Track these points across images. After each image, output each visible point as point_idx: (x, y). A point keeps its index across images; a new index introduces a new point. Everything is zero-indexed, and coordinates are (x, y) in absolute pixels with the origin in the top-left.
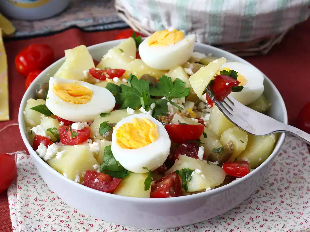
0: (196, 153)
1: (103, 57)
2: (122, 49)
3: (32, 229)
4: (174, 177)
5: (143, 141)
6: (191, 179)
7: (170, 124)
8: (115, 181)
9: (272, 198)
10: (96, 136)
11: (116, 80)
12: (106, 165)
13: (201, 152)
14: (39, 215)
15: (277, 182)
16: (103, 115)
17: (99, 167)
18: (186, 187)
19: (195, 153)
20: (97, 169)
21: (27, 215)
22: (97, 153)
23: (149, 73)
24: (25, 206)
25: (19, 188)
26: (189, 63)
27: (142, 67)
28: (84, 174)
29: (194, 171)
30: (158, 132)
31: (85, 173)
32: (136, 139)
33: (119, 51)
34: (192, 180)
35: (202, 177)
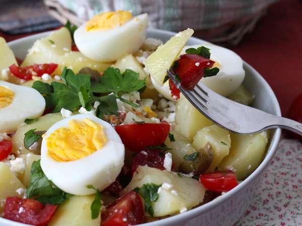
0: (162, 163)
1: (27, 53)
2: (52, 39)
4: (133, 197)
5: (86, 149)
6: (157, 198)
7: (123, 124)
8: (49, 209)
9: (268, 220)
10: (20, 150)
11: (45, 77)
12: (34, 187)
13: (168, 161)
15: (272, 198)
16: (28, 121)
17: (26, 191)
18: (150, 211)
19: (160, 163)
20: (23, 194)
22: (22, 173)
23: (90, 66)
26: (141, 51)
27: (80, 59)
28: (3, 202)
29: (161, 186)
30: (106, 134)
31: (5, 201)
32: (75, 148)
34: (159, 199)
35: (174, 195)
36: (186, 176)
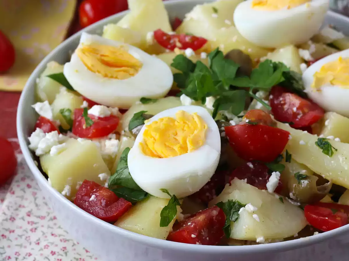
1: (185, 17)
2: (217, 7)
3: (4, 256)
4: (215, 213)
5: (176, 148)
6: (237, 219)
8: (122, 204)
10: (125, 131)
11: (189, 52)
12: (118, 176)
13: (273, 180)
14: (24, 237)
16: (144, 100)
17: (109, 177)
18: (228, 230)
20: (105, 181)
21: (7, 234)
22: (113, 157)
23: (243, 48)
24: (9, 220)
25: (12, 191)
26: (310, 42)
27: (235, 39)
28: (80, 184)
29: (244, 206)
30: (206, 137)
32: (167, 144)
33: (212, 11)
34: (239, 220)
35: (254, 219)
36: (291, 203)
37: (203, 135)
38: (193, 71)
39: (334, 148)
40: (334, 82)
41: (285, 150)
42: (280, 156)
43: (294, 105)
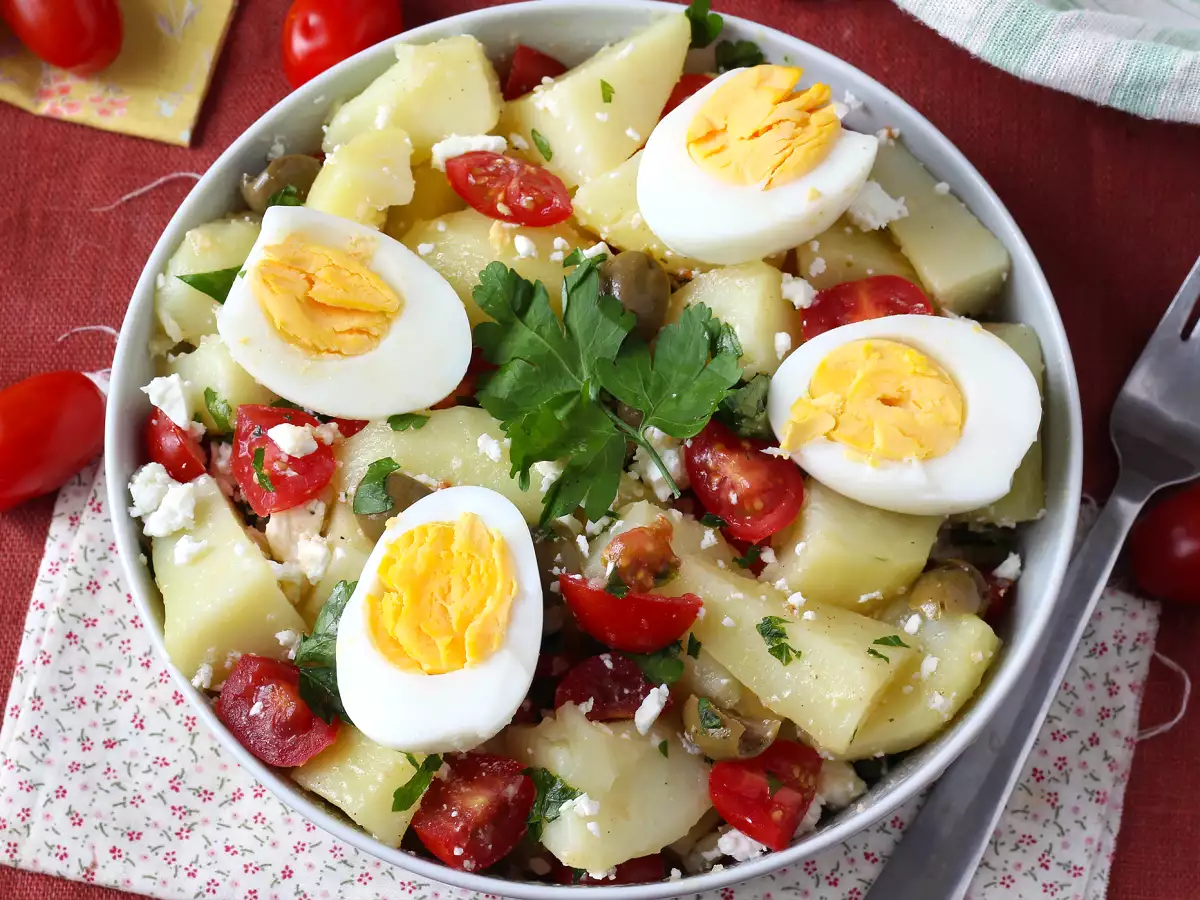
2: (613, 81)
3: (71, 695)
4: (512, 790)
5: (442, 643)
7: (578, 577)
8: (314, 738)
10: (346, 495)
12: (317, 648)
13: (652, 705)
16: (398, 421)
17: (297, 643)
20: (289, 646)
21: (78, 629)
24: (85, 591)
25: (95, 505)
28: (234, 658)
30: (510, 619)
31: (238, 656)
32: (424, 627)
34: (559, 822)
35: (589, 833)
36: (685, 749)
37: (502, 617)
38: (522, 313)
39: (794, 651)
40: (834, 435)
41: (688, 634)
42: (677, 644)
43: (733, 487)
